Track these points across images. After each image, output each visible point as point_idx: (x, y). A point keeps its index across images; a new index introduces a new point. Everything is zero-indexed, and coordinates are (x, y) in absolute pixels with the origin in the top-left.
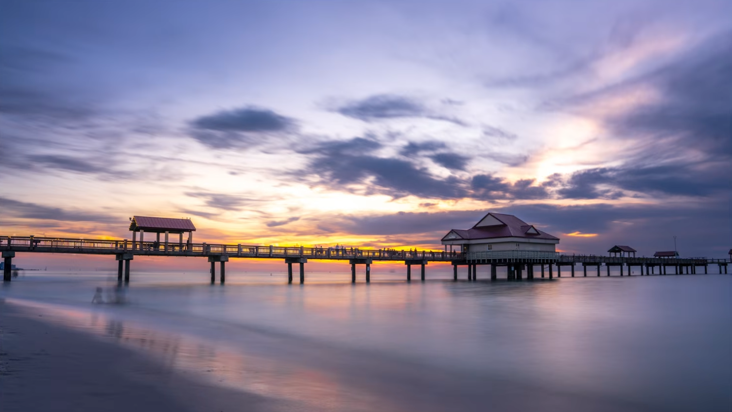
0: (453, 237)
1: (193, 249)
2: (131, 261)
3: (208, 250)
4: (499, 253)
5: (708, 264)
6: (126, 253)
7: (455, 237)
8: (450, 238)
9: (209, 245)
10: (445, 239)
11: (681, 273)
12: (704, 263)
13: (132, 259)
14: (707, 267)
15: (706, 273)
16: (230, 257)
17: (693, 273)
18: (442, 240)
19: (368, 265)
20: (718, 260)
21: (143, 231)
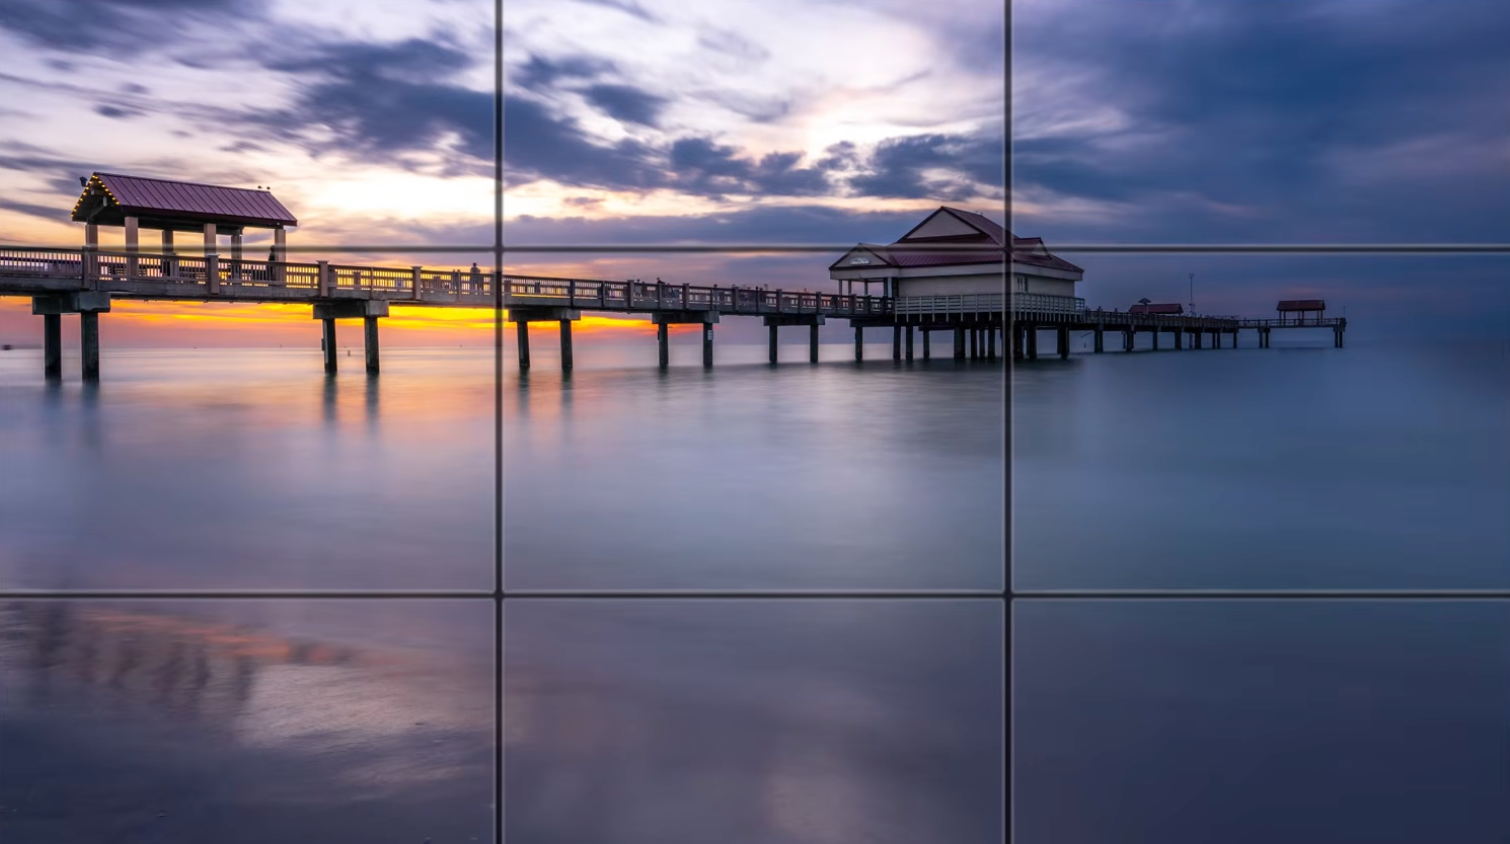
0: (863, 261)
1: (289, 279)
2: (100, 315)
3: (332, 285)
4: (981, 298)
5: (1240, 330)
6: (87, 290)
7: (867, 262)
8: (854, 263)
9: (332, 268)
10: (839, 265)
11: (1198, 346)
12: (1232, 327)
13: (107, 310)
14: (1238, 335)
15: (1235, 346)
16: (392, 304)
17: (1216, 346)
18: (832, 268)
19: (708, 327)
20: (1259, 321)
21: (135, 221)
